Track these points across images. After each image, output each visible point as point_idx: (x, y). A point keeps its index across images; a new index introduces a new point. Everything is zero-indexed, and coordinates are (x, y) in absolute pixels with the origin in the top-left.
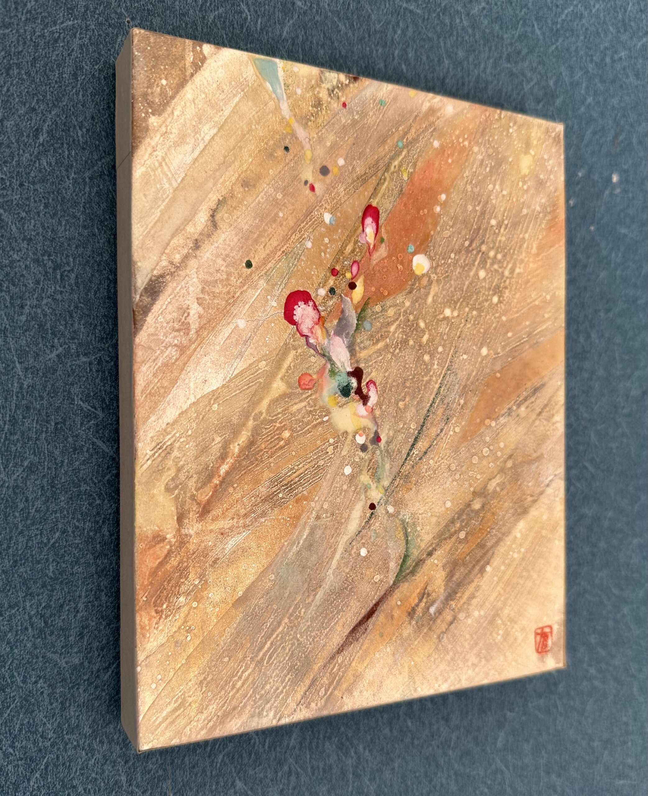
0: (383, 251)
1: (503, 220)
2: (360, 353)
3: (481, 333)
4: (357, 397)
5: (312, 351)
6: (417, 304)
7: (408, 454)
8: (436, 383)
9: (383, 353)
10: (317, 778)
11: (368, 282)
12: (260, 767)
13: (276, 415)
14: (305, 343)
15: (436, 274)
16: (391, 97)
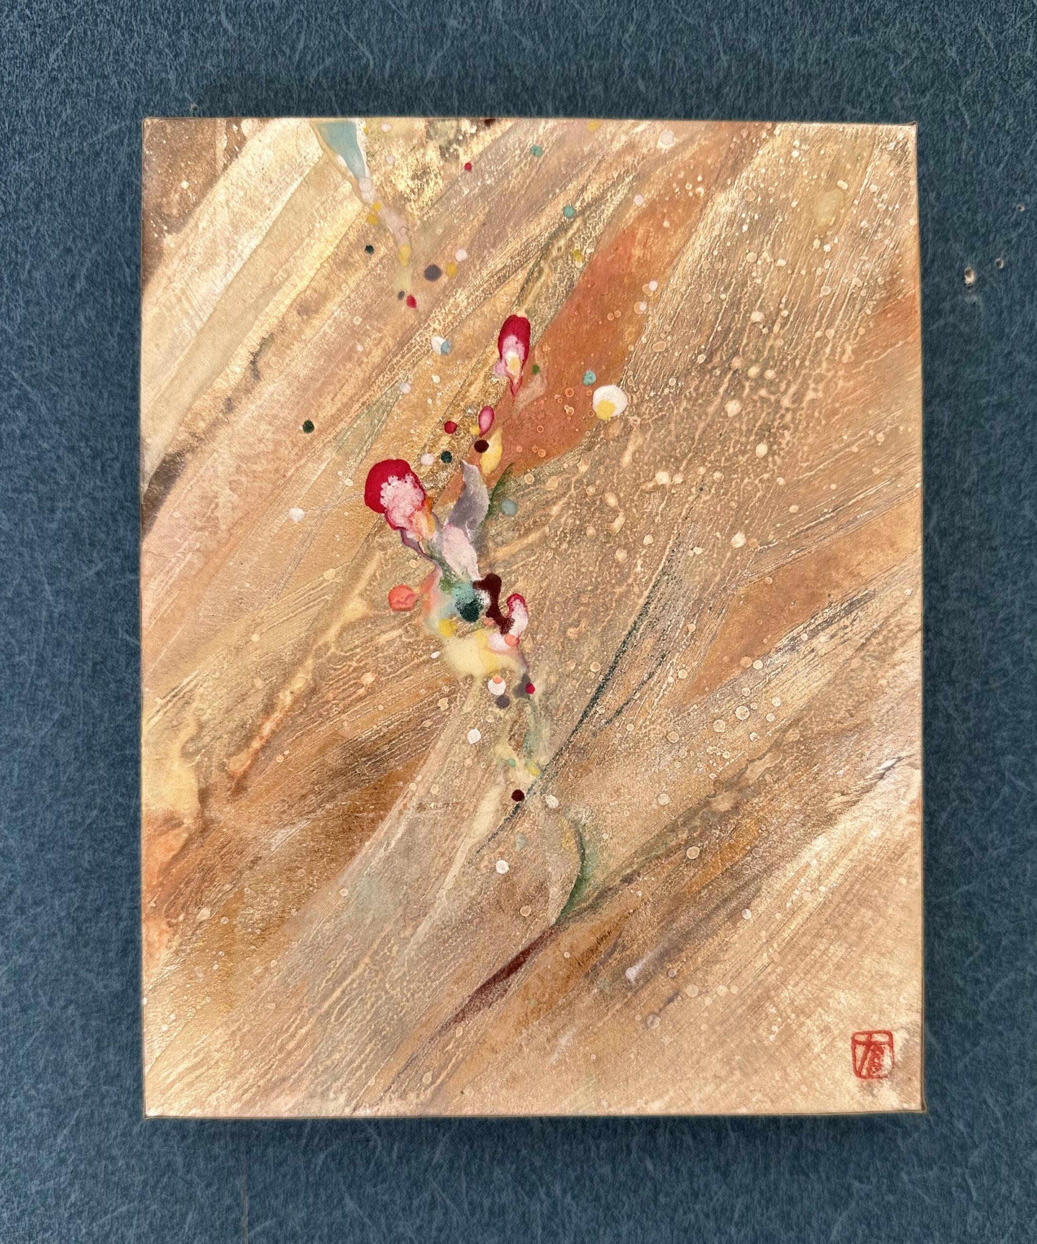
0: (537, 387)
1: (779, 311)
2: (495, 551)
3: (732, 509)
4: (491, 621)
5: (412, 552)
6: (601, 468)
7: (585, 714)
8: (639, 597)
9: (538, 550)
10: (479, 1221)
11: (510, 438)
12: (384, 1185)
13: (351, 650)
14: (400, 539)
15: (639, 415)
16: (553, 139)
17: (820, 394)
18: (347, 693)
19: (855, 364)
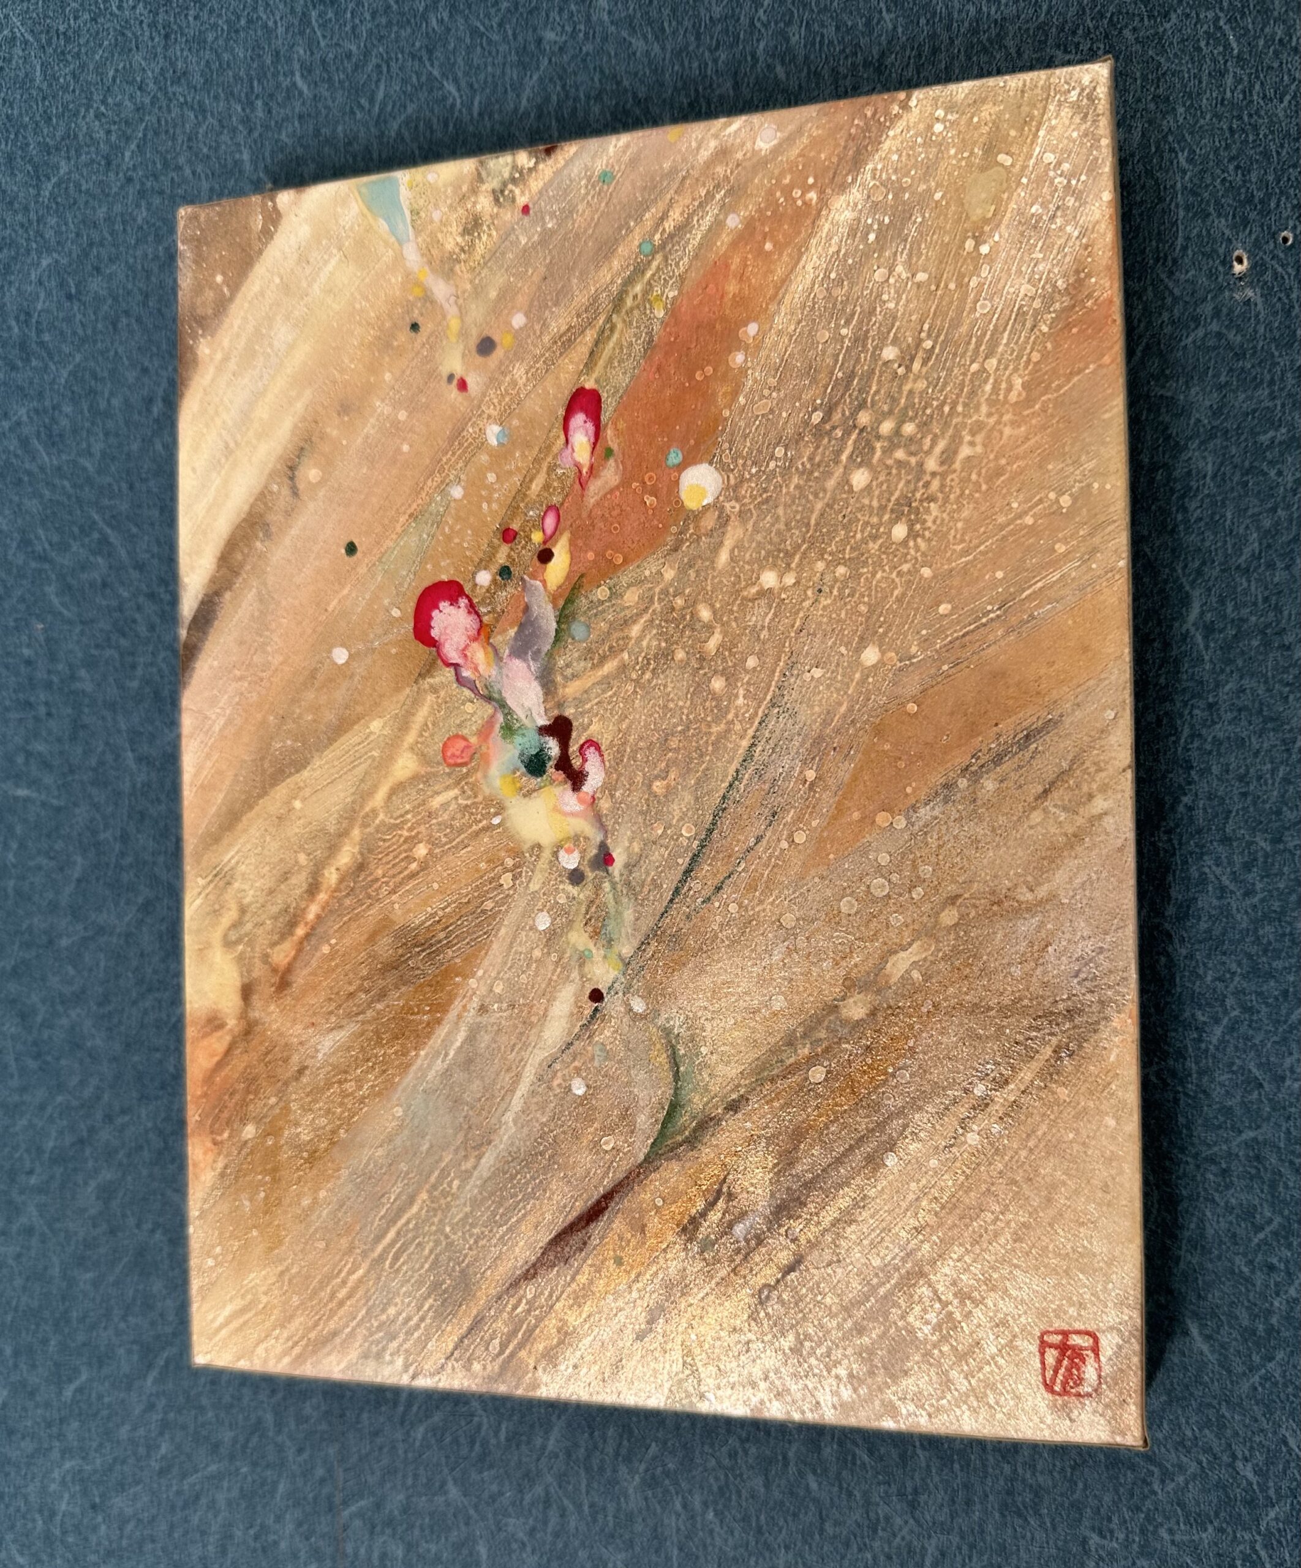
0: (610, 475)
2: (565, 687)
3: (861, 615)
4: (560, 775)
5: (467, 693)
6: (692, 573)
7: (677, 891)
8: (742, 737)
9: (616, 683)
11: (580, 543)
13: (402, 816)
14: (453, 678)
15: (737, 500)
16: (626, 158)
17: (979, 449)
18: (398, 869)
19: (1028, 402)
